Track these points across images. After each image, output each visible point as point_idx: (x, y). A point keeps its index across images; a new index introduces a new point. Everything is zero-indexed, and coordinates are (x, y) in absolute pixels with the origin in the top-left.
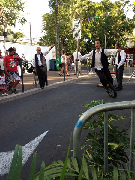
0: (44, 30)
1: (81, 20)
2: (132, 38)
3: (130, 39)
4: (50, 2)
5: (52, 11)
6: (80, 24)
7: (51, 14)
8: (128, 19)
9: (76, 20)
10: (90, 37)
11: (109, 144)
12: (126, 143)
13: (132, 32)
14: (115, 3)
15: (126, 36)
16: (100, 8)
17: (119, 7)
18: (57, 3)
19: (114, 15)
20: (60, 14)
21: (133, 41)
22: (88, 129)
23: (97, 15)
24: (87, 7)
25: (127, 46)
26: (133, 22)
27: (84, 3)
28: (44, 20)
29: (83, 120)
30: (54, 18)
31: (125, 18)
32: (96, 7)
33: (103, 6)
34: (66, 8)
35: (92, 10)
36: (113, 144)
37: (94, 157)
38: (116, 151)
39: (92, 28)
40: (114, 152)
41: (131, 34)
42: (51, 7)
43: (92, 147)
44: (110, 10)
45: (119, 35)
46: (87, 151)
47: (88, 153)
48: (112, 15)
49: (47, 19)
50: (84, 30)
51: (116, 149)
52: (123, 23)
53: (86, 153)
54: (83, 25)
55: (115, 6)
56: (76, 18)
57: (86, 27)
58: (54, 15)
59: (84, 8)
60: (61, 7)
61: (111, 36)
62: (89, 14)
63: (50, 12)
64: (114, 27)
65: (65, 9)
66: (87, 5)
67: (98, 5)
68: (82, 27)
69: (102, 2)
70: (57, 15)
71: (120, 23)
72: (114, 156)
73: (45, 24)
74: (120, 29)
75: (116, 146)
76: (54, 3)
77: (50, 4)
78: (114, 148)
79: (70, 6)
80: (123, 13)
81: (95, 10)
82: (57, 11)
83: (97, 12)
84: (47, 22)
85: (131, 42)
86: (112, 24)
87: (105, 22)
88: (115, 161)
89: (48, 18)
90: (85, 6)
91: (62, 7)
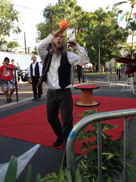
0: (39, 39)
1: (75, 29)
2: (126, 46)
3: (123, 48)
4: (44, 12)
5: (46, 21)
6: (74, 34)
7: (46, 23)
8: (121, 28)
9: (70, 29)
10: (84, 46)
11: (103, 154)
12: (120, 153)
13: (125, 41)
14: (109, 12)
15: (119, 45)
16: (94, 18)
17: (112, 16)
18: (51, 13)
19: (108, 24)
20: (54, 24)
21: (126, 50)
22: (82, 139)
23: (91, 25)
24: (81, 17)
25: (120, 55)
26: (126, 32)
27: (77, 13)
28: (39, 30)
29: (76, 130)
30: (48, 28)
31: (119, 27)
32: (90, 17)
33: (97, 16)
34: (61, 17)
35: (86, 20)
36: (107, 154)
37: (88, 168)
38: (110, 161)
39: (86, 37)
40: (109, 162)
41: (124, 43)
42: (45, 17)
43: (87, 158)
44: (104, 20)
45: (113, 44)
46: (82, 162)
47: (83, 164)
48: (106, 24)
49: (41, 29)
50: (79, 39)
51: (110, 159)
52: (116, 33)
53: (81, 164)
54: (77, 34)
55: (108, 15)
56: (70, 28)
57: (80, 36)
58: (48, 25)
59: (78, 18)
60: (55, 17)
61: (105, 45)
62: (83, 24)
63: (44, 22)
64: (108, 36)
65: (59, 19)
66: (81, 15)
67: (92, 15)
68: (76, 37)
69: (96, 12)
70: (52, 25)
71: (113, 32)
72: (108, 166)
73: (40, 33)
74: (113, 38)
75: (110, 156)
76: (48, 13)
77: (44, 14)
78: (109, 158)
79: (64, 17)
80: (117, 22)
81: (89, 20)
82: (51, 21)
83: (90, 22)
84: (41, 31)
85: (124, 51)
86: (106, 33)
87: (99, 31)
88: (110, 171)
89: (43, 27)
90: (78, 16)
91: (57, 18)
